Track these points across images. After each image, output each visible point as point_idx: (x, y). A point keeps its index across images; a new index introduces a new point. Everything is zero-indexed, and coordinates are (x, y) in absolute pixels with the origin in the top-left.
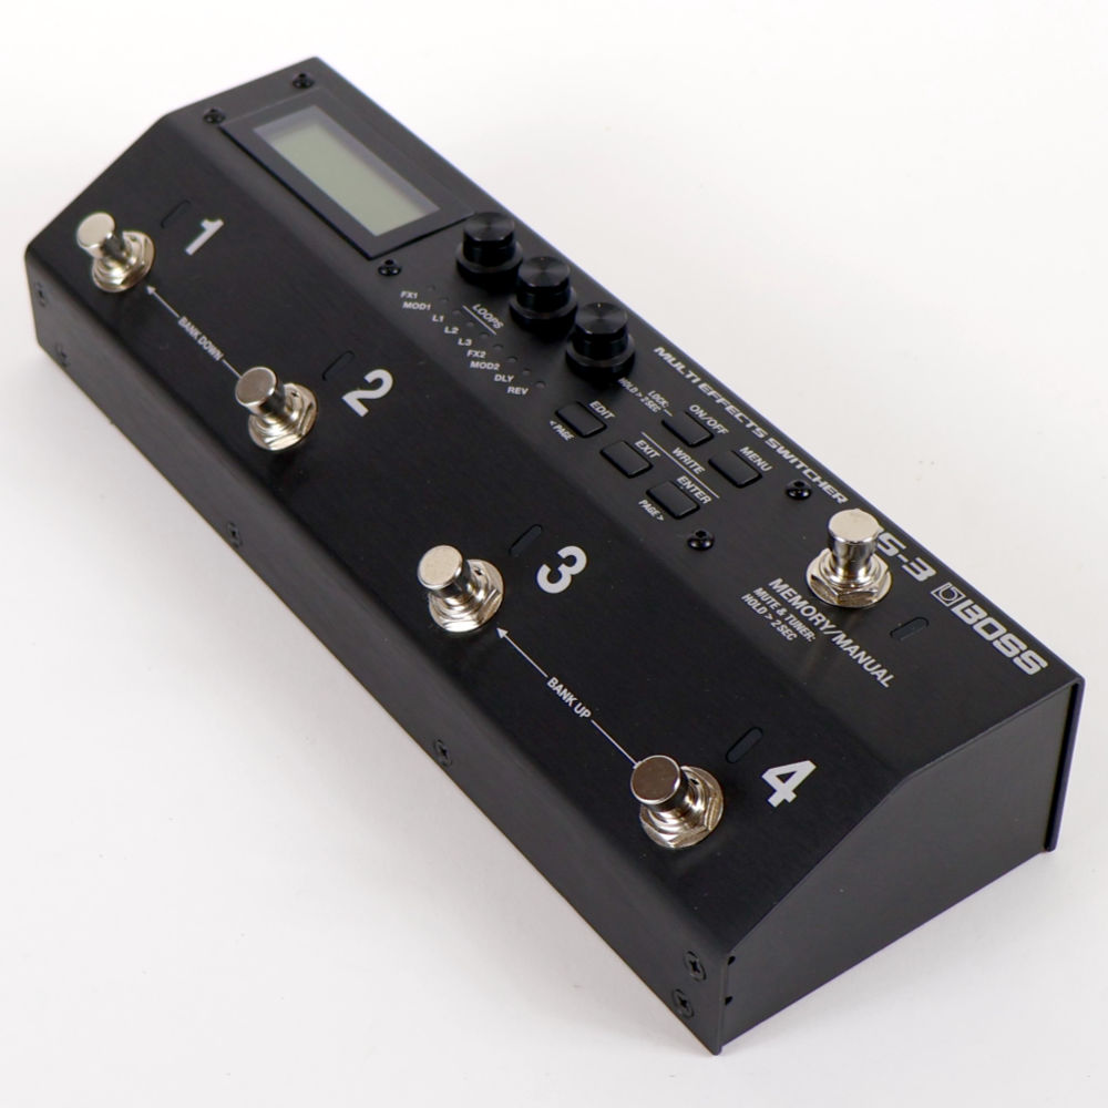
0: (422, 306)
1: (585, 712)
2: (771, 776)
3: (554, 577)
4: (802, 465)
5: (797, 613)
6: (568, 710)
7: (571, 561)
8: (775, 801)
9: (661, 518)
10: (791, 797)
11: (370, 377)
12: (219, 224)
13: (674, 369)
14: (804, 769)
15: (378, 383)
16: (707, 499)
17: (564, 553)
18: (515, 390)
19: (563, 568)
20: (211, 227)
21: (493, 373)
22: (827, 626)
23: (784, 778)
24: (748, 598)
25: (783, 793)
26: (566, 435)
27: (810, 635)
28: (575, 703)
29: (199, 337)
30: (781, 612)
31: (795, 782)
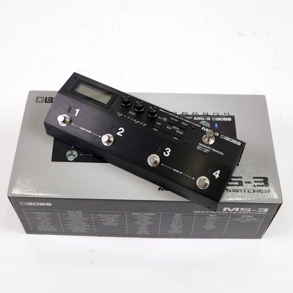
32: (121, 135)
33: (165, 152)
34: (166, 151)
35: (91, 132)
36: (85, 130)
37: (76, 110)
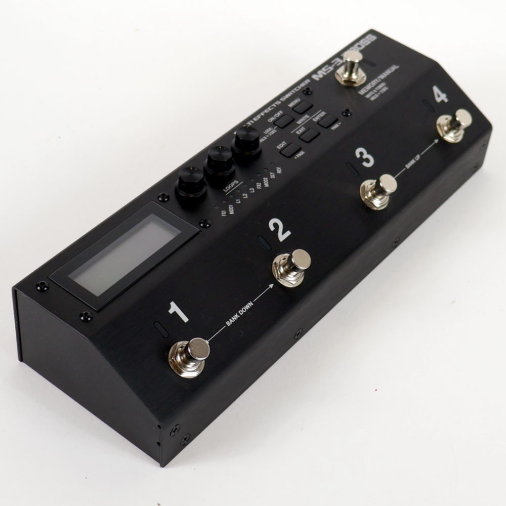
0: (231, 208)
1: (418, 157)
2: (438, 100)
3: (368, 161)
4: (293, 91)
5: (373, 88)
6: (417, 163)
7: (361, 154)
8: (446, 100)
9: (340, 123)
10: (445, 95)
11: (272, 228)
12: (173, 304)
14: (436, 90)
15: (276, 225)
16: (324, 113)
17: (358, 156)
19: (364, 157)
20: (174, 308)
21: (270, 180)
23: (439, 96)
24: (371, 100)
25: (444, 97)
26: (301, 153)
27: (383, 84)
28: (415, 160)
30: (375, 91)
31: (440, 93)
32: (288, 233)
33: (363, 162)
34: (362, 160)
35: (251, 304)
36: (239, 314)
37: (171, 311)
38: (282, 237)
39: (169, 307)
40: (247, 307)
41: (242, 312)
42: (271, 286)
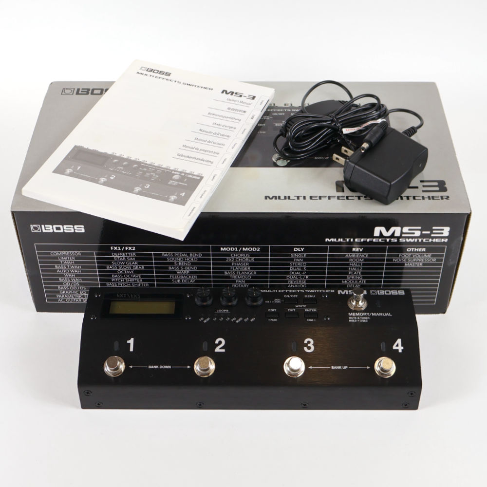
0: (208, 319)
1: (346, 367)
2: (394, 347)
3: (309, 348)
4: (318, 291)
5: (360, 316)
6: (342, 370)
7: (309, 342)
8: (400, 351)
9: (315, 320)
10: (402, 348)
11: (217, 342)
12: (132, 339)
13: (269, 292)
15: (220, 342)
16: (315, 310)
17: (306, 341)
18: (252, 320)
19: (309, 345)
20: (131, 341)
21: (243, 321)
22: (368, 314)
23: (397, 346)
24: (350, 321)
25: (400, 349)
26: (276, 320)
27: (369, 318)
28: (342, 367)
29: (159, 367)
30: (358, 318)
31: (400, 345)
38: (217, 350)
39: (129, 339)
40: (167, 367)
41: (161, 367)
42: (188, 367)
